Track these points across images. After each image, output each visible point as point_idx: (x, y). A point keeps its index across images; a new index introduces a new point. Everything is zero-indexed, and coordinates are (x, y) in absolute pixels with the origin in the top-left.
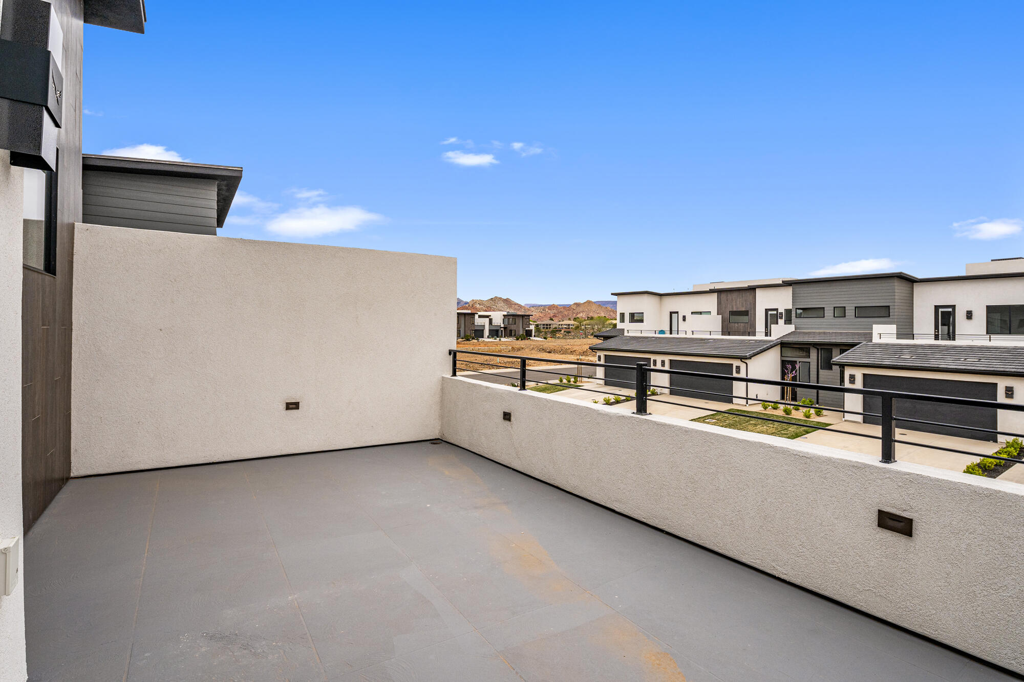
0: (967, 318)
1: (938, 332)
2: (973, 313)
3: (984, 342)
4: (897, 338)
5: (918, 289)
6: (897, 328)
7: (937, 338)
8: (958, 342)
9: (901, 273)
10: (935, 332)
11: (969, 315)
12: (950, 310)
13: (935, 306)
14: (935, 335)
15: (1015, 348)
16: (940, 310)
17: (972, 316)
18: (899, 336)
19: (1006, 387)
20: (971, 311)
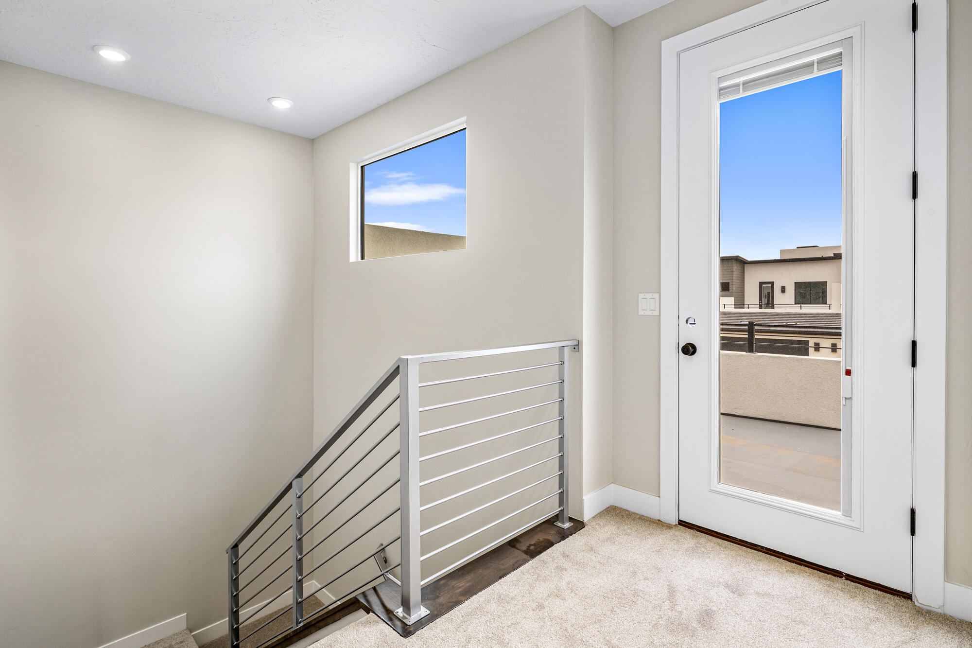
0: (782, 292)
1: (762, 302)
2: (786, 288)
3: (796, 309)
4: (735, 308)
5: (748, 270)
6: (735, 300)
7: (761, 307)
8: (777, 310)
9: (738, 256)
10: (760, 303)
11: (783, 290)
12: (770, 285)
13: (760, 282)
14: (760, 305)
15: (818, 314)
16: (763, 285)
17: (785, 290)
18: (736, 306)
19: (815, 343)
20: (784, 287)
